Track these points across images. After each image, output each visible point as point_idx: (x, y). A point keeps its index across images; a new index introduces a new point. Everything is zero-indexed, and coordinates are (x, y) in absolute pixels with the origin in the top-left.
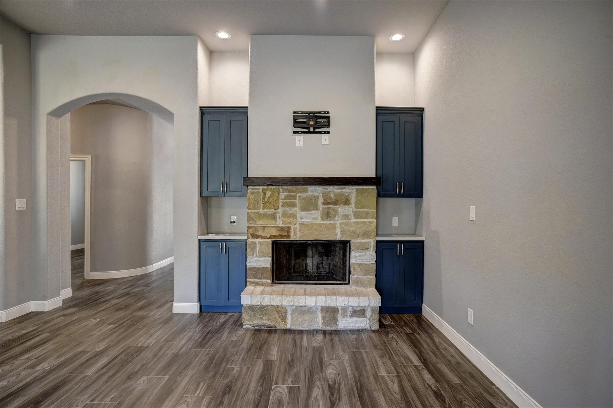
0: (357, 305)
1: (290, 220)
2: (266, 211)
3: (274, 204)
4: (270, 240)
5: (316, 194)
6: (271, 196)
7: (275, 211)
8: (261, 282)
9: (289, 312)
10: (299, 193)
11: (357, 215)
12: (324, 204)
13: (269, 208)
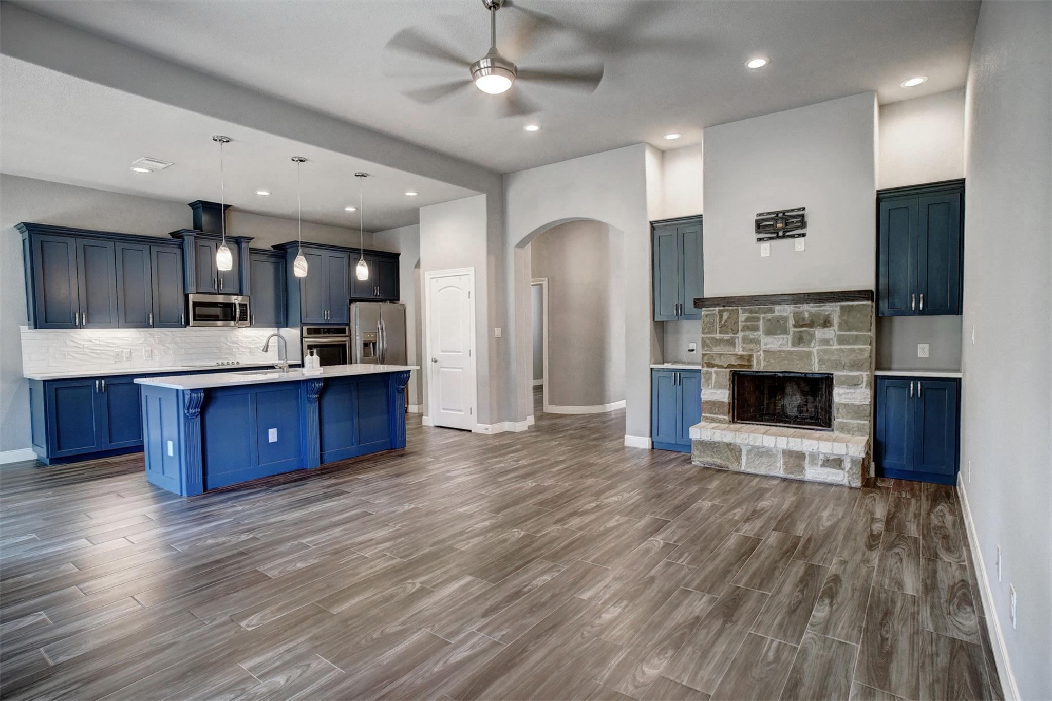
0: (831, 452)
1: (752, 346)
2: (722, 336)
3: (733, 328)
4: (728, 370)
5: (785, 314)
6: (729, 318)
7: (733, 336)
8: (717, 418)
9: (744, 453)
10: (762, 314)
11: (841, 340)
12: (795, 326)
13: (727, 333)
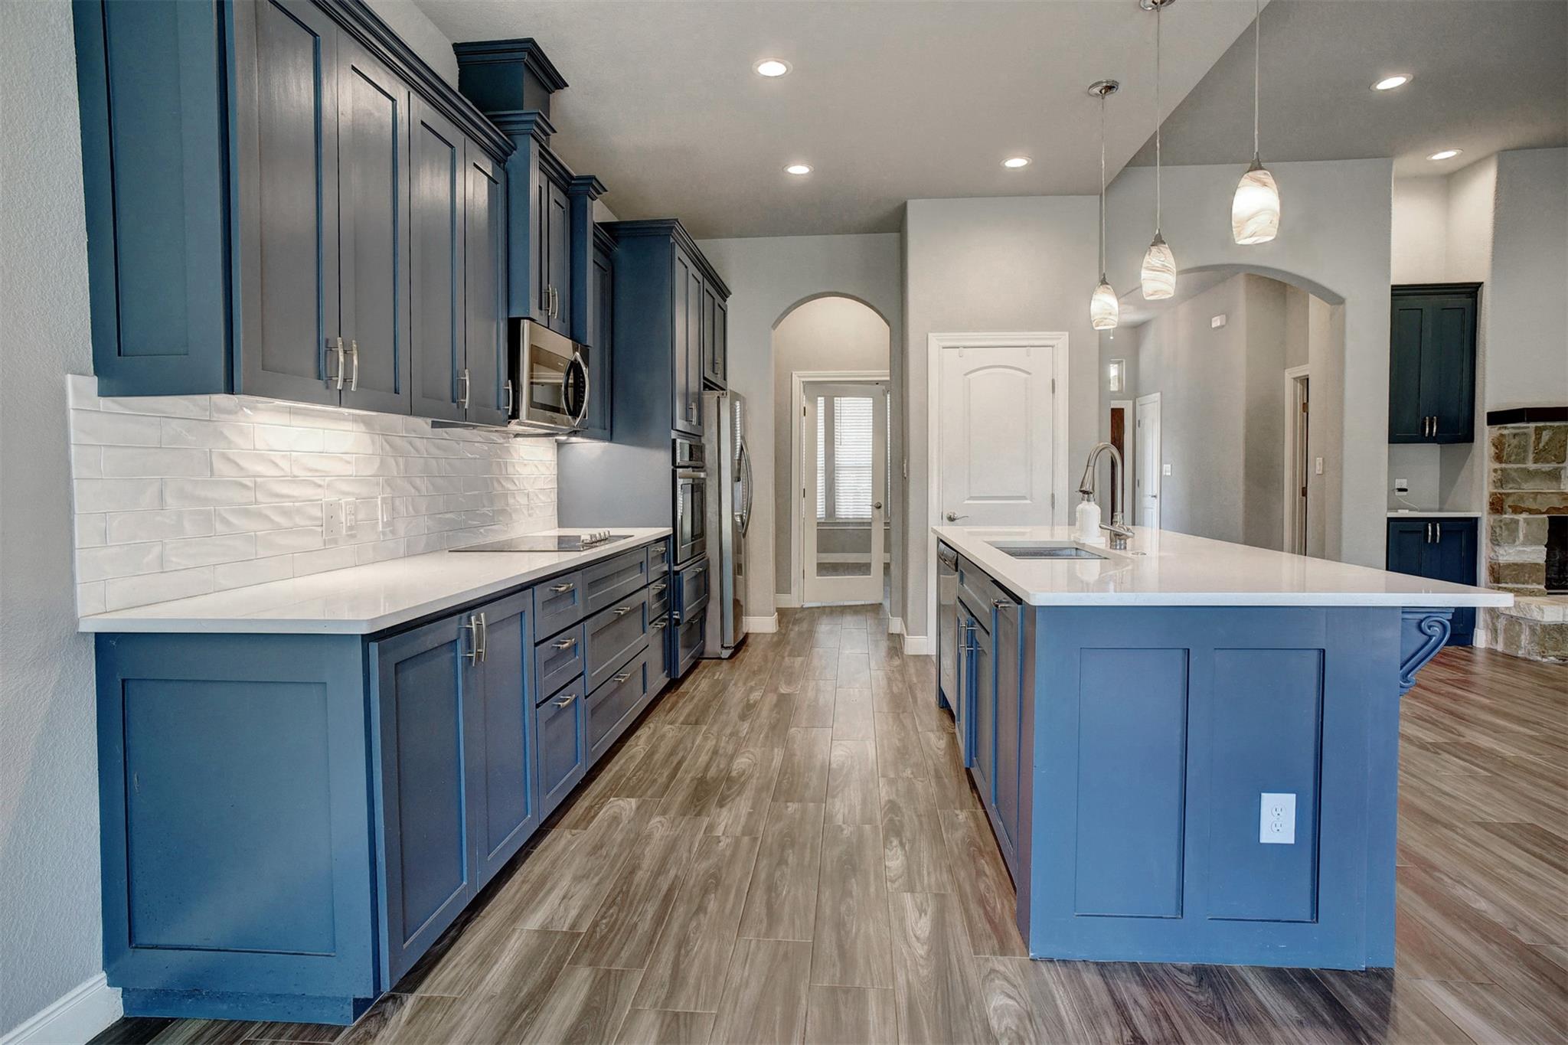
2: (1538, 466)
3: (1557, 453)
6: (1551, 440)
7: (1557, 465)
8: (1527, 588)
13: (1546, 461)
